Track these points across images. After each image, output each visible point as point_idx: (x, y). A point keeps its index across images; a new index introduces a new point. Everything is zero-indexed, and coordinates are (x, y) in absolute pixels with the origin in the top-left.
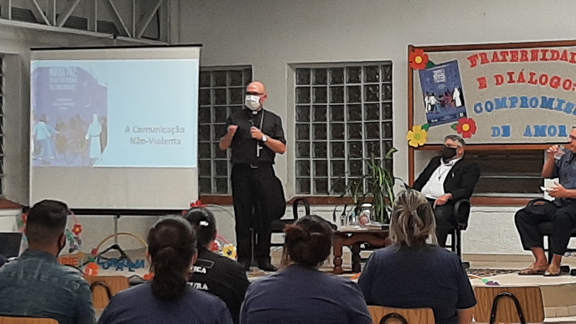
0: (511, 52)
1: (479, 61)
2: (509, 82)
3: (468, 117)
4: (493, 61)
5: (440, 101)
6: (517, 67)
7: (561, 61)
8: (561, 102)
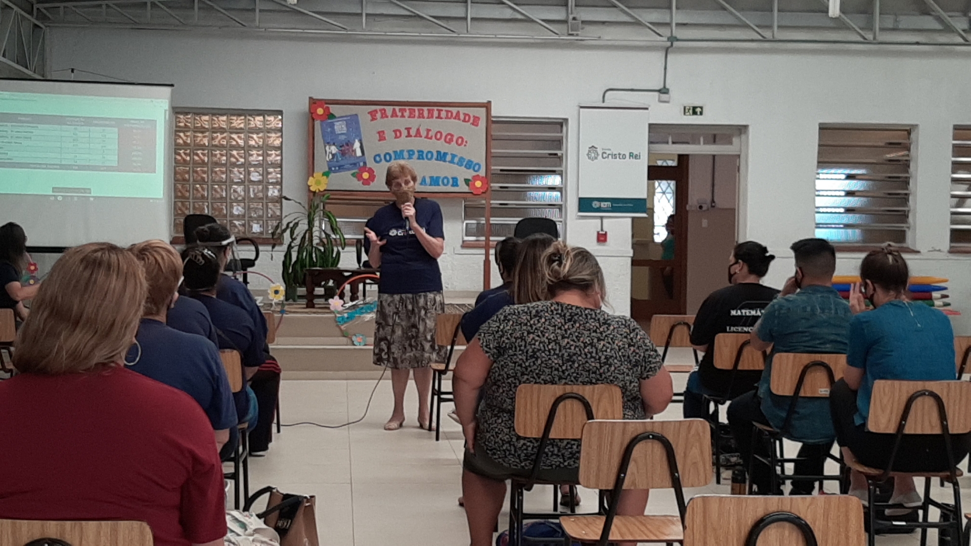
0: (409, 109)
1: (379, 115)
2: (406, 137)
3: (368, 166)
4: (392, 116)
5: (341, 150)
6: (414, 123)
7: (454, 120)
8: (453, 156)
